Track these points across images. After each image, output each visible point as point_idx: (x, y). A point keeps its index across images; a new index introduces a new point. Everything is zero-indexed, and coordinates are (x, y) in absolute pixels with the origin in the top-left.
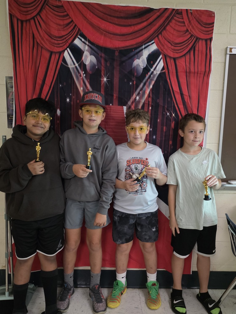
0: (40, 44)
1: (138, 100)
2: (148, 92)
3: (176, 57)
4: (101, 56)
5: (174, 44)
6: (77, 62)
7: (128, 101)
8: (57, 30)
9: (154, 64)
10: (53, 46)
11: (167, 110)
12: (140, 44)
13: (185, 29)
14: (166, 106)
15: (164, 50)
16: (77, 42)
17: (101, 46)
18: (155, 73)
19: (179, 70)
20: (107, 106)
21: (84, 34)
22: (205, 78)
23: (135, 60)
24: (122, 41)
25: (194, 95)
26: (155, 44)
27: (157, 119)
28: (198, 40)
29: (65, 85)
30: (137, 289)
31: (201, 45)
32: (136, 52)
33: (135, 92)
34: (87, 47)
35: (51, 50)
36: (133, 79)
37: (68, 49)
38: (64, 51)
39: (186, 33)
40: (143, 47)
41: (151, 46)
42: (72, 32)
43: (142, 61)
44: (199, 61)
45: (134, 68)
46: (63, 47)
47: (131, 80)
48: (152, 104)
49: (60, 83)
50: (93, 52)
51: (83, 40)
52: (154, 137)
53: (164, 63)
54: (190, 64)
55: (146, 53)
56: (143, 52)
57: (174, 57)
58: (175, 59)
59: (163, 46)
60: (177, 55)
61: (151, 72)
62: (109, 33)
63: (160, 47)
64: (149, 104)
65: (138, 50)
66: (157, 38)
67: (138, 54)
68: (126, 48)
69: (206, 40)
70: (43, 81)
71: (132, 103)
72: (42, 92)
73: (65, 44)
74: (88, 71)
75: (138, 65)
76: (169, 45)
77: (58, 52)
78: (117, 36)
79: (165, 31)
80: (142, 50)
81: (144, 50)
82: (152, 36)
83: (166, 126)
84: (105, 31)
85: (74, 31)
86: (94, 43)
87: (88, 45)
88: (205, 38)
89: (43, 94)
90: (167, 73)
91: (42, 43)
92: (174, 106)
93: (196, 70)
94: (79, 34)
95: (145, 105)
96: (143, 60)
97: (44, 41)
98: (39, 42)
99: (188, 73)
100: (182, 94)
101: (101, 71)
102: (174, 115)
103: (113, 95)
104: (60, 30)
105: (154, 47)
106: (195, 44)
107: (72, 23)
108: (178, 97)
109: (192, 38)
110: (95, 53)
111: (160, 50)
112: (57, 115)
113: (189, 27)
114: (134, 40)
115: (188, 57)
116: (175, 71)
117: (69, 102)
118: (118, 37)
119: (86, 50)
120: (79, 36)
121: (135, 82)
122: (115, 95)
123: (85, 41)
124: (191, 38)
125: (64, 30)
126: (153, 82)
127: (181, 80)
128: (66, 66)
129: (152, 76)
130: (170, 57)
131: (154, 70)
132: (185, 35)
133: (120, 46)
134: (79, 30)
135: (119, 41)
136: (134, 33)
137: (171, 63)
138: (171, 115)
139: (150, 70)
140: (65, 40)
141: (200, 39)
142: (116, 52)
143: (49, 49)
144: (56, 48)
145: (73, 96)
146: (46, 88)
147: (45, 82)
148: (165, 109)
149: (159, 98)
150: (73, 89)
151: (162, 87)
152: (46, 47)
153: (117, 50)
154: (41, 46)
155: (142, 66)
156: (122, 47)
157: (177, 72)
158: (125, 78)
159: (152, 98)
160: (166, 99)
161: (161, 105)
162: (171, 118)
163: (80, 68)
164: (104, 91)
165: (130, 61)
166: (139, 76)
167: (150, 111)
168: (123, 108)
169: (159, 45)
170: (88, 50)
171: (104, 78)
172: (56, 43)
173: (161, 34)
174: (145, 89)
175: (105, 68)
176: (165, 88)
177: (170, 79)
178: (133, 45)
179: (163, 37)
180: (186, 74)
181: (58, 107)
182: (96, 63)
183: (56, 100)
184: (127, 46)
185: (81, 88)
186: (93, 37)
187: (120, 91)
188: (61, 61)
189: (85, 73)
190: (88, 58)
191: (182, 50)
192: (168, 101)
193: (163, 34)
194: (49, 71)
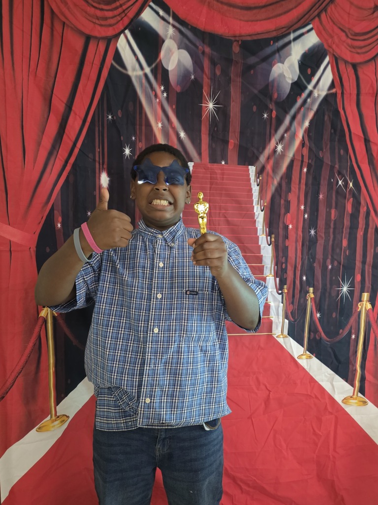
0: (59, 15)
1: (282, 152)
2: (300, 134)
3: (358, 61)
4: (203, 53)
5: (351, 35)
6: (149, 65)
7: (259, 156)
9: (313, 74)
10: (93, 22)
11: (339, 173)
12: (285, 29)
13: (373, 5)
14: (337, 166)
15: (334, 46)
16: (148, 16)
17: (203, 30)
18: (316, 95)
19: (363, 90)
20: (215, 166)
23: (274, 65)
24: (247, 21)
26: (313, 33)
27: (318, 193)
29: (120, 116)
32: (276, 48)
33: (274, 135)
34: (171, 31)
35: (87, 32)
36: (271, 107)
37: (127, 32)
38: (117, 36)
39: (374, 12)
40: (292, 36)
41: (306, 35)
43: (289, 67)
45: (273, 81)
46: (115, 27)
47: (265, 108)
48: (310, 162)
49: (110, 111)
50: (185, 40)
51: (161, 13)
52: (313, 232)
53: (333, 74)
55: (297, 51)
56: (290, 50)
57: (354, 61)
58: (355, 66)
59: (332, 37)
60: (358, 59)
62: (218, 1)
63: (327, 40)
64: (302, 161)
65: (281, 43)
66: (317, 19)
67: (281, 51)
68: (255, 38)
70: (66, 105)
71: (268, 158)
72: (64, 132)
73: (119, 19)
74: (172, 86)
75: (282, 75)
76: (344, 37)
77: (103, 38)
78: (235, 10)
79: (332, 6)
80: (289, 43)
81: (292, 44)
82: (307, 16)
83: (336, 208)
86: (187, 21)
87: (174, 26)
89: (68, 137)
90: (339, 96)
91: (63, 14)
92: (352, 166)
95: (295, 164)
96: (291, 66)
97: (68, 9)
98: (56, 11)
100: (367, 141)
101: (202, 88)
102: (351, 185)
103: (228, 141)
105: (312, 39)
108: (360, 146)
110: (190, 45)
111: (326, 47)
112: (100, 185)
114: (272, 20)
116: (356, 92)
117: (130, 156)
118: (239, 11)
119: (169, 36)
120: (152, 4)
121: (274, 112)
122: (233, 141)
123: (166, 16)
126: (311, 115)
127: (365, 111)
128: (124, 71)
129: (309, 100)
130: (346, 62)
131: (315, 87)
132: (372, 17)
133: (243, 33)
135: (240, 20)
136: (271, 4)
137: (348, 74)
138: (346, 185)
139: (306, 88)
140: (120, 10)
142: (235, 44)
143: (82, 28)
144: (99, 28)
145: (138, 142)
146: (74, 124)
147: (73, 108)
148: (336, 171)
149: (322, 150)
150: (139, 125)
151: (328, 125)
152: (73, 25)
153: (236, 41)
154: (61, 20)
155: (289, 78)
156: (247, 36)
157: (358, 95)
158: (253, 104)
159: (310, 148)
160: (337, 151)
161: (327, 163)
162: (346, 191)
163: (156, 77)
164: (208, 132)
165: (264, 65)
166: (282, 100)
167: (304, 177)
168: (249, 170)
169: (321, 34)
170: (173, 35)
171: (208, 102)
172: (97, 17)
173: (326, 11)
174: (295, 129)
175: (211, 79)
176: (333, 126)
177: (344, 109)
178: (269, 32)
179: (330, 18)
180: (376, 99)
181: (103, 169)
182: (191, 69)
183: (99, 152)
184: (258, 34)
185: (157, 124)
186: (184, 7)
187: (242, 133)
188: (110, 60)
189: (167, 90)
190: (172, 54)
191: (367, 48)
192: (340, 156)
193: (329, 13)
194: (81, 82)
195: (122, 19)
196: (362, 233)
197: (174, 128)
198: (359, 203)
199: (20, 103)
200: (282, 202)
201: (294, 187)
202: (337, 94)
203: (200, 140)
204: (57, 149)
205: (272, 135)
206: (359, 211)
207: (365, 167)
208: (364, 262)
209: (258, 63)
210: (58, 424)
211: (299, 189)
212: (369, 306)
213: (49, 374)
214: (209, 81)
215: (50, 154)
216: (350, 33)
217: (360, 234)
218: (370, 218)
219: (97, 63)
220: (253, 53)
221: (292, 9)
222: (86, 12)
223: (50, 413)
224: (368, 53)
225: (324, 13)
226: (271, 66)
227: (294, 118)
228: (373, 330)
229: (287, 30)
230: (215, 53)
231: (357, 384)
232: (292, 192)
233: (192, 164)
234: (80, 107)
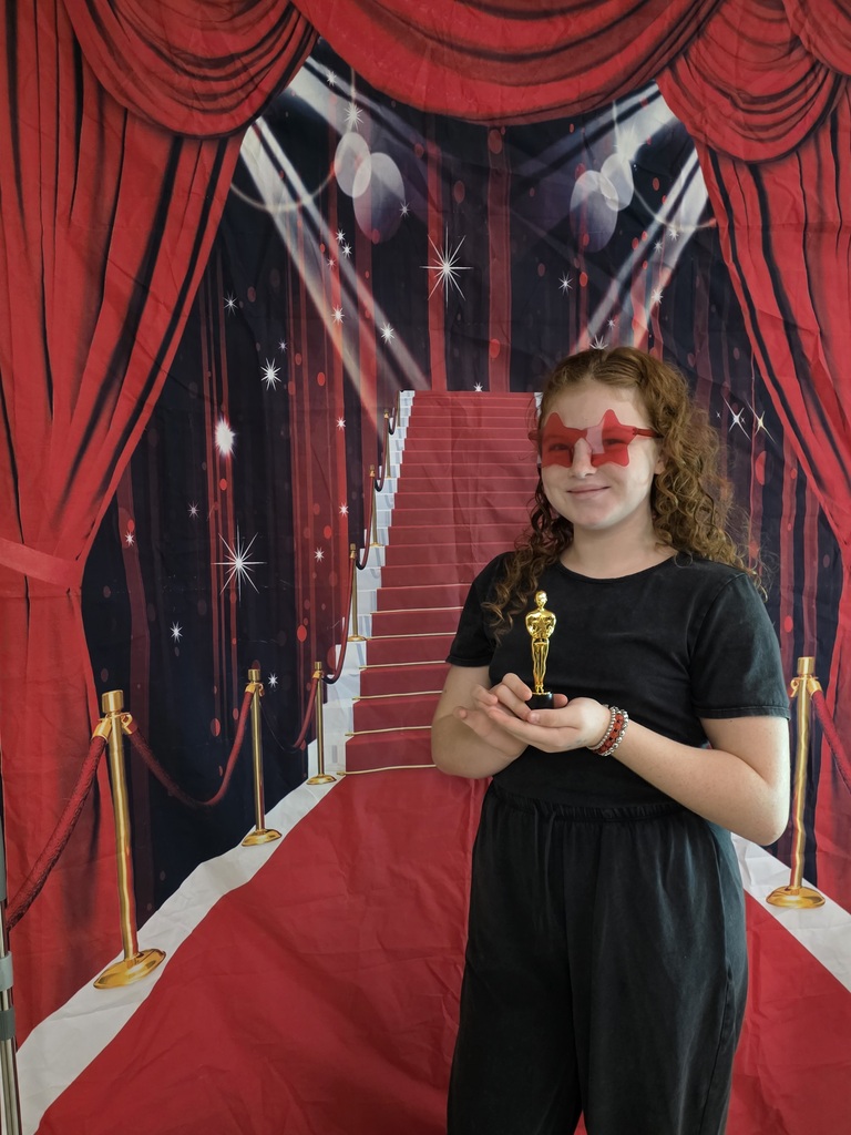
0: (114, 94)
2: (644, 319)
3: (762, 157)
4: (425, 157)
5: (745, 102)
6: (310, 188)
8: (202, 29)
9: (665, 190)
10: (187, 106)
11: (733, 399)
12: (598, 99)
13: (787, 36)
14: (727, 384)
15: (708, 128)
16: (303, 86)
17: (422, 109)
18: (674, 233)
19: (776, 218)
20: (461, 396)
21: (334, 47)
23: (578, 176)
24: (517, 85)
25: (841, 331)
26: (661, 103)
28: (843, 85)
29: (253, 300)
32: (582, 139)
33: (586, 325)
34: (354, 114)
35: (175, 126)
36: (576, 264)
37: (260, 121)
38: (239, 133)
39: (791, 51)
40: (615, 112)
41: (646, 108)
42: (274, 37)
43: (612, 179)
45: (579, 208)
46: (233, 112)
47: (562, 267)
49: (230, 290)
50: (385, 134)
51: (332, 78)
53: (709, 188)
54: (819, 188)
55: (627, 143)
56: (613, 141)
57: (753, 158)
58: (755, 168)
59: (701, 109)
60: (761, 153)
61: (653, 228)
62: (451, 46)
63: (690, 117)
65: (591, 128)
66: (667, 73)
67: (593, 146)
68: (535, 119)
70: (136, 281)
72: (134, 340)
73: (243, 96)
74: (360, 231)
75: (597, 196)
76: (728, 109)
77: (210, 138)
78: (489, 63)
79: (700, 44)
80: (610, 126)
81: (616, 128)
82: (646, 67)
83: (730, 475)
84: (432, 38)
85: (285, 36)
86: (386, 92)
87: (359, 105)
89: (143, 349)
90: (724, 233)
91: (122, 92)
92: (760, 383)
93: (848, 217)
94: (309, 49)
96: (617, 176)
97: (135, 80)
98: (107, 85)
99: (811, 232)
100: (790, 328)
101: (426, 231)
102: (761, 423)
103: (488, 343)
104: (215, 29)
105: (658, 116)
106: (836, 101)
108: (774, 338)
109: (816, 77)
110: (395, 142)
111: (690, 131)
112: (215, 450)
113: (802, 25)
114: (569, 80)
115: (809, 155)
116: (760, 223)
117: (277, 383)
118: (497, 64)
119: (350, 127)
120: (310, 60)
121: (584, 275)
122: (497, 342)
123: (342, 85)
124: (812, 76)
125: (234, 30)
126: (664, 277)
127: (783, 264)
128: (256, 205)
129: (658, 246)
130: (735, 160)
131: (670, 217)
132: (785, 62)
133: (509, 111)
134: (309, 28)
135: (502, 84)
136: (567, 47)
137: (741, 185)
138: (749, 422)
139: (650, 220)
140: (244, 77)
142: (492, 134)
143: (165, 120)
144: (200, 117)
145: (293, 354)
146: (155, 321)
147: (152, 288)
148: (725, 395)
149: (693, 351)
150: (294, 317)
151: (704, 296)
152: (145, 113)
153: (494, 128)
154: (118, 104)
155: (613, 201)
156: (518, 116)
157: (766, 228)
158: (537, 260)
159: (665, 348)
160: (725, 350)
161: (704, 379)
162: (751, 436)
163: (325, 215)
164: (442, 325)
165: (557, 177)
166: (599, 249)
169: (679, 103)
170: (360, 124)
171: (439, 261)
172: (195, 93)
173: (686, 55)
174: (631, 309)
175: (444, 212)
176: (715, 299)
177: (736, 260)
178: (565, 106)
179: (696, 68)
180: (804, 235)
181: (221, 413)
182: (400, 191)
183: (211, 379)
184: (542, 111)
185: (333, 312)
186: (380, 64)
187: (516, 324)
188: (225, 183)
189: (349, 240)
190: (358, 165)
191: (781, 129)
192: (734, 365)
193: (693, 58)
194: (166, 232)
195: (247, 96)
196: (790, 527)
197: (369, 321)
198: (782, 462)
199: (38, 283)
202: (720, 231)
203: (427, 341)
204: (121, 376)
205: (581, 324)
206: (782, 480)
207: (790, 383)
208: (798, 589)
209: (543, 173)
210: (142, 970)
212: (815, 686)
213: (117, 863)
214: (441, 216)
215: (106, 388)
216: (742, 99)
217: (787, 528)
218: (807, 493)
219: (199, 189)
220: (533, 153)
221: (612, 55)
222: (172, 86)
223: (124, 946)
224: (782, 140)
225: (683, 59)
226: (574, 177)
227: (627, 285)
228: (828, 739)
229: (603, 100)
230: (450, 157)
231: (798, 859)
233: (412, 393)
234: (165, 285)
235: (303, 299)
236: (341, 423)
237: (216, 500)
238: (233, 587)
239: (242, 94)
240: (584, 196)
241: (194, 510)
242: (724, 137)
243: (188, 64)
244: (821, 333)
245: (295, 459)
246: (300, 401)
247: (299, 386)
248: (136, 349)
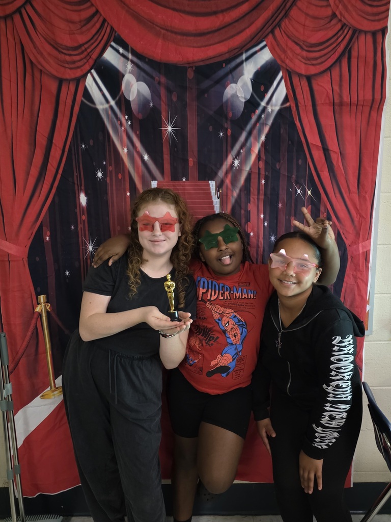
0: (37, 64)
1: (238, 166)
2: (256, 149)
3: (313, 73)
4: (159, 83)
5: (307, 46)
6: (114, 98)
7: (218, 171)
8: (69, 34)
9: (266, 91)
10: (64, 67)
11: (297, 183)
12: (237, 50)
13: (330, 13)
14: (294, 176)
15: (287, 61)
16: (110, 56)
17: (159, 61)
18: (270, 110)
19: (319, 101)
20: (176, 183)
21: (123, 36)
22: (374, 114)
23: (227, 86)
24: (201, 47)
25: (351, 151)
26: (267, 50)
27: (277, 203)
28: (356, 35)
29: (92, 145)
30: (250, 517)
31: (363, 45)
32: (229, 70)
33: (230, 152)
34: (130, 66)
35: (60, 76)
36: (226, 126)
37: (93, 71)
38: (85, 76)
39: (331, 20)
40: (244, 56)
41: (258, 53)
42: (98, 34)
43: (242, 87)
44: (360, 78)
45: (227, 101)
46: (82, 68)
47: (221, 127)
48: (267, 174)
49: (83, 141)
50: (143, 74)
51: (121, 50)
52: (273, 238)
53: (287, 89)
54: (341, 86)
55: (249, 70)
56: (243, 70)
57: (308, 73)
58: (309, 79)
59: (284, 52)
60: (313, 70)
61: (261, 108)
62: (172, 32)
63: (279, 56)
64: (259, 174)
65: (233, 64)
66: (270, 36)
67: (234, 73)
68: (208, 62)
69: (374, 34)
70: (48, 138)
71: (227, 173)
72: (48, 161)
74: (134, 115)
75: (235, 96)
76: (297, 50)
77: (73, 80)
78: (189, 38)
79: (287, 21)
80: (242, 63)
81: (244, 64)
82: (260, 34)
83: (295, 215)
84: (163, 29)
85: (102, 34)
86: (144, 55)
87: (132, 62)
88: (372, 29)
89: (52, 165)
90: (294, 109)
91: (39, 63)
92: (311, 175)
93: (354, 99)
94: (112, 38)
95: (252, 176)
96: (245, 84)
97: (44, 58)
99: (337, 106)
100: (326, 150)
101: (159, 113)
102: (309, 193)
103: (188, 160)
104: (74, 34)
105: (265, 56)
106: (351, 44)
107: (98, 15)
108: (318, 155)
109: (343, 32)
110: (147, 77)
111: (279, 62)
112: (80, 204)
113: (338, 7)
114: (225, 42)
115: (336, 72)
116: (310, 103)
117: (102, 178)
118: (192, 38)
119: (128, 71)
120: (113, 44)
121: (229, 130)
122: (192, 160)
123: (125, 53)
124: (342, 31)
125: (82, 33)
126: (266, 129)
127: (323, 121)
128: (93, 106)
129: (263, 116)
130: (300, 75)
131: (268, 103)
132: (328, 25)
133: (196, 59)
134: (112, 29)
135: (194, 47)
136: (223, 27)
137: (302, 87)
138: (304, 193)
139: (259, 105)
140: (85, 53)
141: (361, 31)
142: (189, 70)
143: (55, 73)
144: (68, 71)
145: (108, 166)
146: (56, 153)
147: (53, 141)
148: (293, 181)
149: (279, 161)
150: (109, 152)
151: (285, 137)
152: (48, 71)
153: (190, 67)
154: (39, 68)
155: (242, 97)
156: (200, 61)
157: (314, 106)
158: (209, 124)
159: (266, 161)
160: (295, 161)
161: (283, 175)
162: (305, 199)
163: (120, 109)
164: (169, 152)
165: (217, 87)
166: (237, 118)
167: (262, 188)
168: (209, 184)
169: (274, 49)
170: (132, 70)
171: (167, 126)
172: (67, 61)
173: (279, 26)
174: (251, 145)
175: (168, 105)
176: (290, 138)
177: (300, 120)
178: (222, 55)
179: (284, 32)
180: (334, 108)
181: (81, 190)
182: (149, 97)
183: (77, 176)
184: (211, 58)
185: (124, 149)
186: (141, 43)
187: (200, 152)
188: (80, 97)
189: (130, 118)
190: (132, 86)
191: (323, 59)
192: (298, 166)
193: (283, 27)
194: (58, 118)
195: (87, 61)
197: (138, 153)
198: (319, 210)
199: (10, 142)
200: (243, 212)
201: (253, 197)
202: (292, 109)
203: (163, 160)
204: (44, 175)
205: (228, 151)
207: (325, 175)
209: (211, 86)
210: (58, 393)
211: (258, 199)
213: (47, 356)
214: (167, 107)
215: (38, 181)
216: (305, 45)
219: (70, 101)
220: (207, 77)
221: (245, 29)
222: (58, 59)
223: (50, 385)
224: (324, 64)
225: (278, 28)
226: (225, 87)
229: (240, 50)
230: (170, 82)
232: (251, 203)
233: (156, 182)
234: (59, 140)
235: (112, 144)
236: (128, 194)
237: (81, 223)
238: (88, 257)
239: (85, 61)
240: (229, 96)
241: (73, 227)
242: (295, 65)
243: (63, 49)
244: (340, 152)
245: (110, 209)
246: (112, 185)
247: (111, 179)
248: (49, 165)
